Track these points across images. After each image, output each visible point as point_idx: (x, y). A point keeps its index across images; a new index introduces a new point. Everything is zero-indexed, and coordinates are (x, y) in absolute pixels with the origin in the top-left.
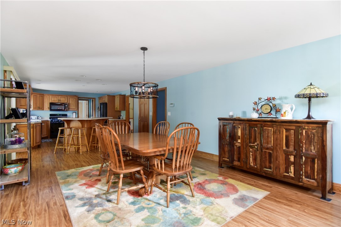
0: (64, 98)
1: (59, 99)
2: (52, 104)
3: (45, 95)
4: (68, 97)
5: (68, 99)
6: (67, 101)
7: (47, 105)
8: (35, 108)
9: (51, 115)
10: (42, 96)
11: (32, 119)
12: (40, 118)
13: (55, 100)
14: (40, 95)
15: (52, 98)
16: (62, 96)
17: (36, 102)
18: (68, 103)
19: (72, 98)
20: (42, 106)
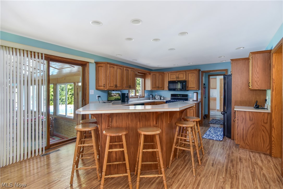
0: (182, 75)
1: (178, 76)
2: (170, 82)
3: (165, 73)
4: (187, 73)
5: (187, 75)
6: (186, 78)
7: (166, 85)
8: (154, 88)
9: (172, 95)
10: (162, 75)
11: (156, 99)
12: (162, 98)
13: (173, 78)
14: (159, 74)
15: (171, 76)
16: (181, 72)
17: (155, 82)
18: (187, 80)
19: (192, 73)
20: (161, 86)
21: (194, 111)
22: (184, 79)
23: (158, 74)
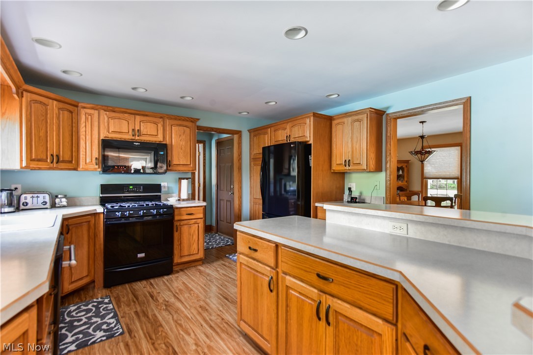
0: (153, 126)
1: (137, 128)
2: (107, 144)
3: (84, 108)
4: (167, 121)
5: (168, 128)
6: (164, 137)
7: (90, 150)
8: (39, 160)
9: (105, 188)
10: (71, 112)
11: (29, 207)
12: (64, 200)
13: (121, 129)
14: (61, 105)
15: (111, 121)
16: (147, 115)
17: (42, 134)
18: (168, 142)
19: (180, 125)
20: (69, 153)
21: (198, 226)
22: (159, 138)
23: (55, 102)
